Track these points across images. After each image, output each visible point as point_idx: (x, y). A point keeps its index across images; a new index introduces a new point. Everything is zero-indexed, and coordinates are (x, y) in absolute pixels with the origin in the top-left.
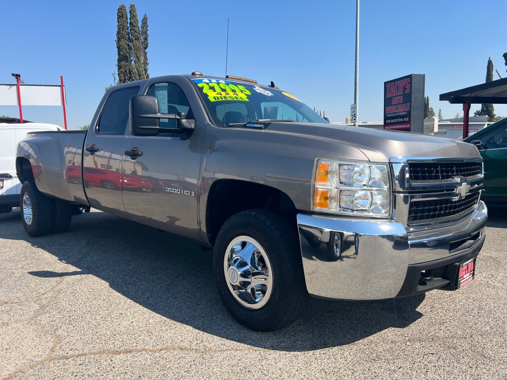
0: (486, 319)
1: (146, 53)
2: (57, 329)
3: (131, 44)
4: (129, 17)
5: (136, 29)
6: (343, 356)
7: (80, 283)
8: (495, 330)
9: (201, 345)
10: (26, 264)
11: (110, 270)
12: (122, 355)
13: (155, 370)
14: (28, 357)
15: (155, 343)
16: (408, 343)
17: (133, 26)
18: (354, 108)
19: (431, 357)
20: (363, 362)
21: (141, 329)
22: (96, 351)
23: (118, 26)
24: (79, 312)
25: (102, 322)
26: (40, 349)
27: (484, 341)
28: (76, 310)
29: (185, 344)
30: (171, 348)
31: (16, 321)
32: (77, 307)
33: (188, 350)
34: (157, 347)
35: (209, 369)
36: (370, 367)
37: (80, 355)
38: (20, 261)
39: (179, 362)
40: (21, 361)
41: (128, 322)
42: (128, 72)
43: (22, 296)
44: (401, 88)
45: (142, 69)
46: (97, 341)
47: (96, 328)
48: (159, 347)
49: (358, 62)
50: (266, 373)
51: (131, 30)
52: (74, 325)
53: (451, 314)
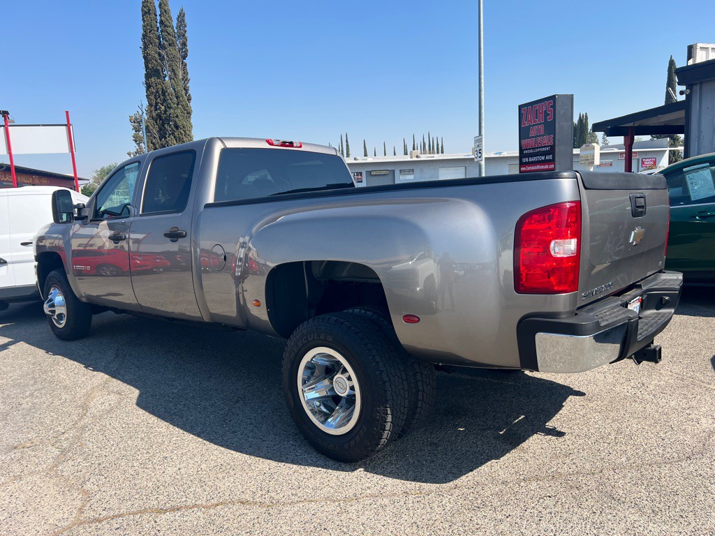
0: (624, 448)
1: (186, 65)
2: (84, 482)
3: (163, 53)
4: (158, 13)
5: (170, 30)
6: (441, 504)
7: (109, 415)
8: (632, 461)
9: (267, 496)
10: (36, 390)
11: (148, 394)
12: (168, 513)
13: (210, 532)
14: (51, 521)
15: (209, 496)
16: (522, 484)
17: (166, 26)
18: (479, 141)
19: (548, 501)
20: (465, 511)
21: (192, 478)
22: (135, 510)
23: (144, 26)
24: (111, 458)
25: (141, 470)
26: (65, 510)
27: (616, 477)
28: (107, 454)
29: (247, 497)
30: (230, 502)
31: (31, 473)
32: (107, 451)
33: (250, 503)
34: (212, 501)
35: (276, 528)
36: (472, 517)
37: (116, 516)
38: (27, 385)
39: (239, 520)
40: (43, 527)
41: (175, 469)
42: (160, 92)
43: (36, 437)
44: (541, 113)
45: (180, 88)
46: (137, 496)
47: (134, 478)
48: (215, 502)
49: (482, 77)
50: (345, 530)
51: (162, 31)
52: (106, 475)
53: (581, 441)
